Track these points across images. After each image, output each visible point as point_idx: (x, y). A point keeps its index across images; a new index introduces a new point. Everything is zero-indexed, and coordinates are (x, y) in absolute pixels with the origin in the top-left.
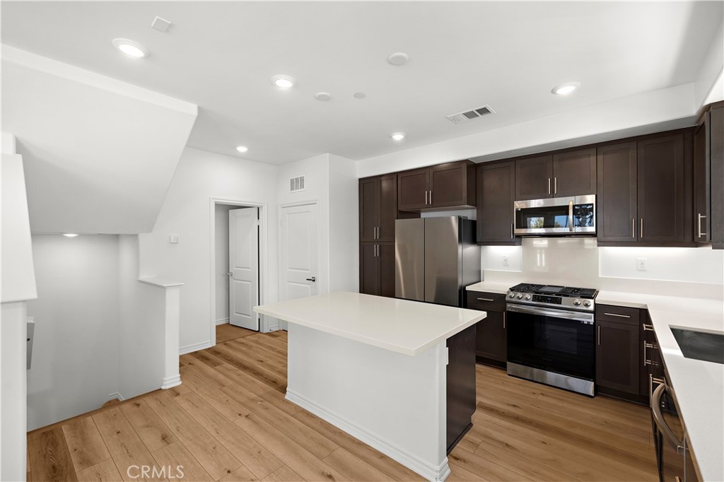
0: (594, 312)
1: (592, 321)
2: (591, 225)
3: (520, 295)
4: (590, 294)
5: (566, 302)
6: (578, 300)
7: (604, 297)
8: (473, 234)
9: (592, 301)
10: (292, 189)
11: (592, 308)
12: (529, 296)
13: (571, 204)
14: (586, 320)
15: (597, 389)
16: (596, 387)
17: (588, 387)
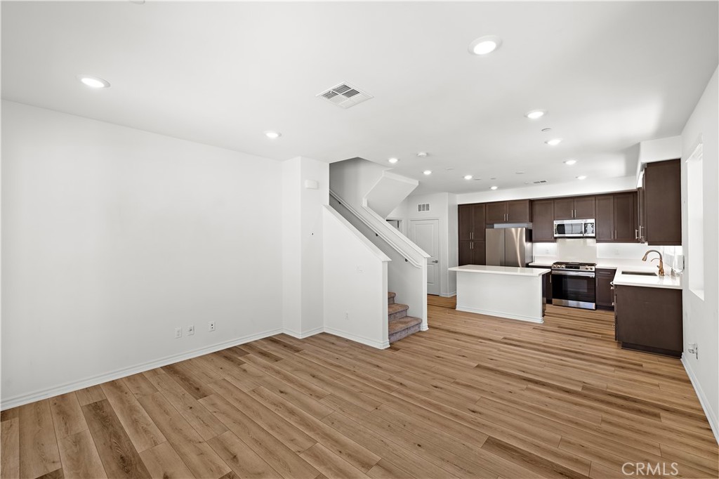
0: (595, 272)
1: (594, 276)
2: (593, 233)
3: (559, 266)
4: (593, 265)
5: (582, 268)
6: (587, 267)
7: (600, 266)
8: (530, 237)
9: (593, 267)
10: (419, 210)
11: (594, 270)
12: (564, 266)
13: (583, 223)
14: (591, 276)
15: (597, 307)
16: (596, 306)
17: (592, 306)
